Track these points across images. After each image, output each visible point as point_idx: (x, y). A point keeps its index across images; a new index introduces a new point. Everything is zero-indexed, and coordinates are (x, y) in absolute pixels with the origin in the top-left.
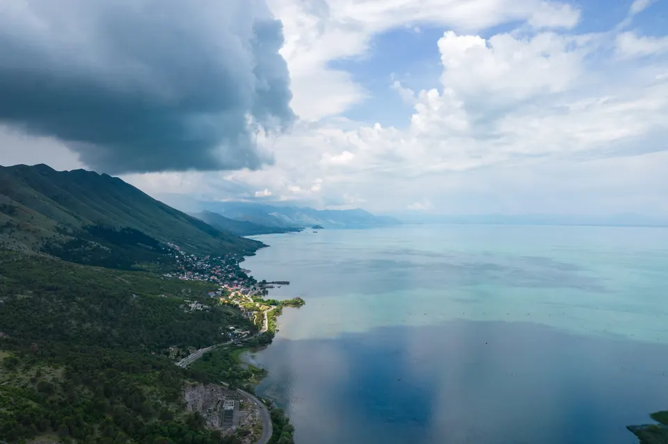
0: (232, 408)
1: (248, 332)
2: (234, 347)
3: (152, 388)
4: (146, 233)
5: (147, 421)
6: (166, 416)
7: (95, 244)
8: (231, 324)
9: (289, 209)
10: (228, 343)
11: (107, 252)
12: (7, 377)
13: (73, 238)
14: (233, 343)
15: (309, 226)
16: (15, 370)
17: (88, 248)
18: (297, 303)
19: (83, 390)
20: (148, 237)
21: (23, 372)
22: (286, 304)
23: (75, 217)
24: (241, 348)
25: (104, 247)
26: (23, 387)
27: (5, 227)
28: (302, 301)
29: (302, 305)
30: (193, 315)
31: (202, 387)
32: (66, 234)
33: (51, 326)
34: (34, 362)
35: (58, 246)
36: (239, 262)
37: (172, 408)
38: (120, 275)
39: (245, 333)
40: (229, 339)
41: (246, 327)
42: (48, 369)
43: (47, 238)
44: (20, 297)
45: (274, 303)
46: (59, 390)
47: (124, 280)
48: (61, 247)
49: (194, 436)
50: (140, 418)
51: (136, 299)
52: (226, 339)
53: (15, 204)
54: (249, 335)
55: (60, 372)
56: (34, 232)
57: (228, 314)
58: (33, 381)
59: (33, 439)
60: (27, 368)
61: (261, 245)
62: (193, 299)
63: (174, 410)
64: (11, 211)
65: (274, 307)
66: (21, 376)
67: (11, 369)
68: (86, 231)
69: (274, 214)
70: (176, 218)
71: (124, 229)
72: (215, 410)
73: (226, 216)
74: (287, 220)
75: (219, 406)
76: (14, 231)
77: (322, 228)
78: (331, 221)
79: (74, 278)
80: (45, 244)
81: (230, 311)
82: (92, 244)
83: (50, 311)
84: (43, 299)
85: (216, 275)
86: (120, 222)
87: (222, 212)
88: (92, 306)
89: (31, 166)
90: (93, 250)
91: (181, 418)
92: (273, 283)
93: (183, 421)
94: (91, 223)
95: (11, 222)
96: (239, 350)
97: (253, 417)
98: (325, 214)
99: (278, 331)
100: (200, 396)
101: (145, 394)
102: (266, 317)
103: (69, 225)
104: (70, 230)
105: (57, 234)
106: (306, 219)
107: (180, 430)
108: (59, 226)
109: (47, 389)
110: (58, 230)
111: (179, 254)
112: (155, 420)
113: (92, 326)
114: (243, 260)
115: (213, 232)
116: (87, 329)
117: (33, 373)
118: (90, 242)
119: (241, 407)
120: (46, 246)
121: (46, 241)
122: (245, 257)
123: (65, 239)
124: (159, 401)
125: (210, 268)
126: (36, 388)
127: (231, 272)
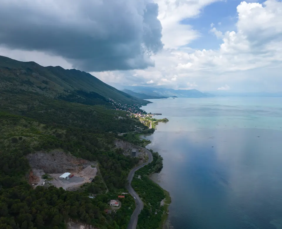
0: (136, 151)
1: (143, 128)
2: (137, 133)
3: (101, 139)
4: (100, 94)
5: (99, 150)
6: (107, 149)
7: (79, 96)
8: (136, 125)
9: (162, 89)
10: (134, 132)
11: (84, 100)
12: (44, 131)
13: (70, 94)
14: (136, 132)
15: (171, 96)
16: (47, 129)
17: (76, 98)
18: (165, 121)
19: (73, 138)
20: (101, 95)
21: (50, 130)
22: (160, 121)
23: (72, 87)
24: (140, 134)
25: (83, 98)
26: (50, 135)
27: (44, 88)
28: (167, 120)
29: (167, 121)
30: (119, 120)
31: (122, 142)
32: (68, 92)
33: (62, 122)
34: (54, 128)
35: (65, 96)
36: (139, 107)
37: (110, 146)
38: (89, 106)
39: (142, 129)
40: (135, 131)
41: (142, 126)
42: (60, 130)
43: (60, 93)
44: (49, 111)
45: (155, 120)
46: (64, 136)
47: (90, 108)
48: (66, 97)
49: (119, 157)
50: (96, 149)
51: (96, 113)
52: (133, 130)
53: (48, 80)
54: (143, 130)
55: (64, 131)
56: (55, 91)
57: (134, 121)
58: (54, 133)
59: (54, 150)
60: (52, 129)
61: (149, 102)
62: (119, 116)
63: (110, 147)
64: (46, 83)
65: (154, 122)
66: (49, 131)
67: (46, 129)
68: (76, 92)
69: (155, 91)
70: (113, 90)
71: (91, 92)
72: (128, 151)
73: (134, 92)
74: (161, 94)
75: (130, 150)
76: (47, 90)
77: (177, 97)
78: (181, 95)
79: (71, 106)
80: (59, 95)
81: (135, 120)
82: (78, 96)
83: (61, 116)
84: (58, 112)
85: (130, 111)
86: (89, 89)
87: (132, 90)
88: (77, 115)
89: (54, 67)
90: (78, 99)
91: (113, 150)
92: (154, 114)
93: (114, 151)
94: (78, 89)
95: (47, 87)
96: (139, 134)
97: (144, 154)
98: (179, 92)
99: (156, 129)
100: (122, 145)
101: (99, 141)
102: (151, 124)
103: (69, 89)
104: (69, 91)
105: (64, 92)
106: (170, 93)
107: (113, 154)
108: (65, 89)
109: (59, 136)
110: (65, 91)
111: (114, 103)
112: (102, 150)
113: (78, 122)
114: (141, 107)
115: (128, 96)
116: (76, 123)
117: (54, 130)
118: (77, 96)
119: (139, 151)
120: (60, 96)
121: (60, 94)
122: (142, 106)
123: (67, 94)
124: (104, 143)
125: (127, 108)
126: (55, 135)
127: (136, 110)
